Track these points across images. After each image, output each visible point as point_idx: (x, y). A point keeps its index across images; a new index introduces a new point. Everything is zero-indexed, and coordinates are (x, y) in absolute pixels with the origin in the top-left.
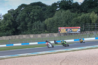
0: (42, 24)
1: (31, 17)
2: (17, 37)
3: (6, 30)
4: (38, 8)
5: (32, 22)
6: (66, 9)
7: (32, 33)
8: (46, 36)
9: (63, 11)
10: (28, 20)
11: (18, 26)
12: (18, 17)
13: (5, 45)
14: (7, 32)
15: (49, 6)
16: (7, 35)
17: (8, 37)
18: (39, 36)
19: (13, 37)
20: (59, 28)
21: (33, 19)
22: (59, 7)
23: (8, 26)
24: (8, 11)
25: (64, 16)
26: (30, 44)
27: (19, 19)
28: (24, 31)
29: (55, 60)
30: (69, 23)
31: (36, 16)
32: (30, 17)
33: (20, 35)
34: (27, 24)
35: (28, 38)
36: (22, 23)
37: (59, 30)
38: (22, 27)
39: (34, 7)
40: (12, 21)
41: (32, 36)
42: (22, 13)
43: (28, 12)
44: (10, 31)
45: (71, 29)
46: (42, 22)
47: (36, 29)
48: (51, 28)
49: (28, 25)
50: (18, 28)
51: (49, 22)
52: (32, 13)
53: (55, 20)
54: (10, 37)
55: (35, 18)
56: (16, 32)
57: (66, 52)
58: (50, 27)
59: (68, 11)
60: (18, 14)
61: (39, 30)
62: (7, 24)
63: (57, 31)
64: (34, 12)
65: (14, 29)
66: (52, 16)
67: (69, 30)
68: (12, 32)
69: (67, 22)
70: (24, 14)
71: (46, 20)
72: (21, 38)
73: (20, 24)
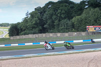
0: (69, 23)
1: (59, 15)
2: (44, 35)
3: (33, 28)
4: (66, 6)
5: (60, 21)
6: (95, 7)
7: (59, 32)
8: (74, 35)
9: (92, 9)
10: (55, 18)
11: (45, 24)
12: (45, 14)
13: (32, 44)
14: (34, 30)
15: (78, 4)
16: (34, 33)
17: (34, 35)
18: (67, 35)
19: (40, 35)
20: (87, 27)
21: (60, 17)
22: (87, 5)
23: (34, 24)
24: (35, 9)
25: (92, 14)
26: (57, 42)
27: (46, 17)
28: (50, 29)
29: (83, 60)
30: (98, 21)
31: (63, 13)
32: (57, 15)
33: (46, 34)
34: (54, 22)
35: (55, 36)
36: (49, 21)
37: (87, 29)
38: (49, 25)
39: (61, 5)
40: (39, 19)
41: (59, 35)
42: (49, 11)
43: (55, 10)
44: (37, 29)
45: (99, 28)
46: (69, 20)
47: (63, 27)
48: (79, 27)
49: (55, 24)
50: (45, 26)
51: (76, 20)
52: (59, 11)
53: (83, 18)
54: (37, 35)
55: (62, 16)
56: (43, 31)
57: (94, 51)
58: (77, 25)
59: (97, 9)
60: (45, 12)
61: (66, 29)
62: (34, 22)
63: (85, 30)
64: (61, 10)
65: (41, 28)
66: (80, 14)
67: (97, 29)
68: (38, 31)
69: (96, 21)
70: (51, 12)
71: (74, 19)
72: (48, 36)
73: (47, 22)
